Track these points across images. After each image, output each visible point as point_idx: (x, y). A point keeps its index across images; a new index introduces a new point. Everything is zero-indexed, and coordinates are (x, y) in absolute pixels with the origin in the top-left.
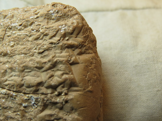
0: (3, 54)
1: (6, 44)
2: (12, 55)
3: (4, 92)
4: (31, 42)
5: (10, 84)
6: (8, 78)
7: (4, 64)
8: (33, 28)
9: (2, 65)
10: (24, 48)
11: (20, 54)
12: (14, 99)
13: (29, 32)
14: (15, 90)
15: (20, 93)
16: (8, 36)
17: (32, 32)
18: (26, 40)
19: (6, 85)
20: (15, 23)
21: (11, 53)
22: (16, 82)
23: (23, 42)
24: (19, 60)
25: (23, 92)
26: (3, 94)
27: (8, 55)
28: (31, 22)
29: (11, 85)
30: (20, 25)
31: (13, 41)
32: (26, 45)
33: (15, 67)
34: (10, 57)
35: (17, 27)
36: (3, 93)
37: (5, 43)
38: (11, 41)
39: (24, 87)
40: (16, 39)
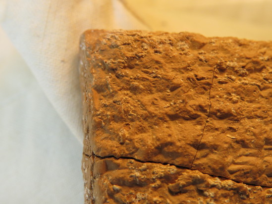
0: (219, 114)
1: (220, 97)
2: (239, 117)
3: (229, 186)
4: (267, 99)
5: (243, 170)
6: (234, 160)
7: (223, 132)
8: (267, 77)
9: (220, 134)
10: (259, 108)
11: (253, 118)
12: (245, 197)
13: (260, 81)
14: (249, 180)
15: (257, 187)
16: (221, 83)
17: (266, 82)
18: (258, 94)
19: (232, 172)
20: (232, 61)
21: (238, 114)
22: (256, 166)
23: (254, 96)
24: (253, 127)
25: (263, 183)
26: (226, 189)
27: (232, 117)
28: (262, 65)
29: (243, 172)
30: (243, 67)
31: (235, 92)
32: (259, 103)
33: (248, 140)
34: (235, 121)
35: (236, 69)
36: (227, 186)
37: (217, 94)
38: (232, 93)
39: (264, 175)
40: (241, 89)
